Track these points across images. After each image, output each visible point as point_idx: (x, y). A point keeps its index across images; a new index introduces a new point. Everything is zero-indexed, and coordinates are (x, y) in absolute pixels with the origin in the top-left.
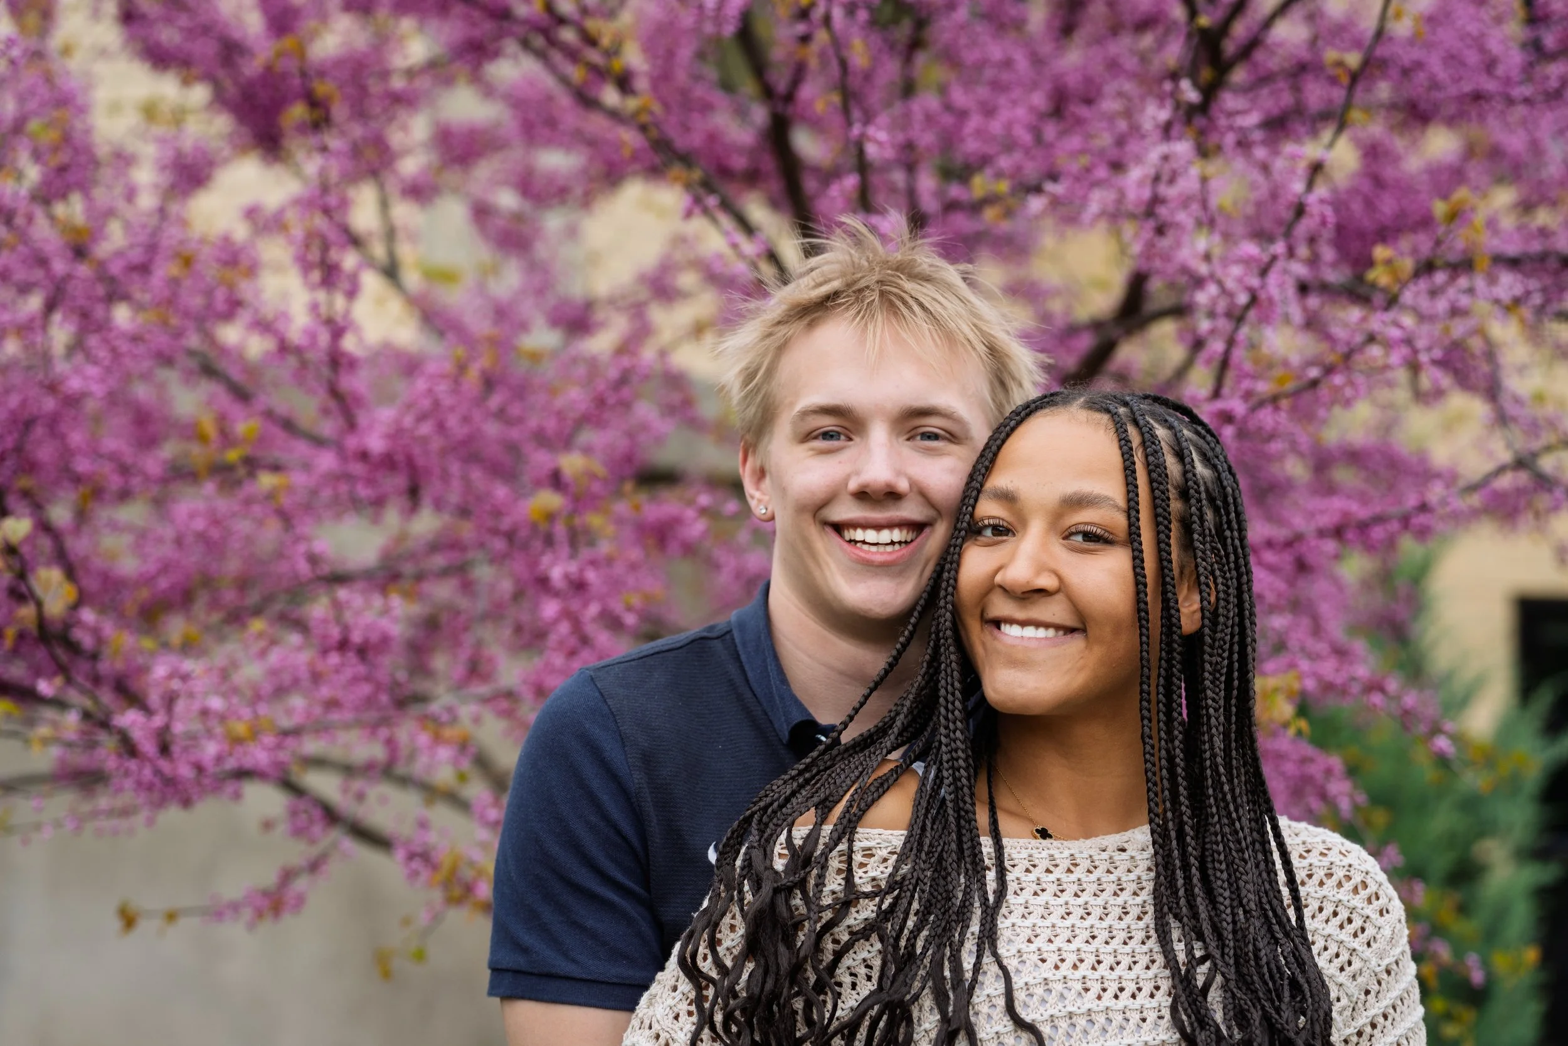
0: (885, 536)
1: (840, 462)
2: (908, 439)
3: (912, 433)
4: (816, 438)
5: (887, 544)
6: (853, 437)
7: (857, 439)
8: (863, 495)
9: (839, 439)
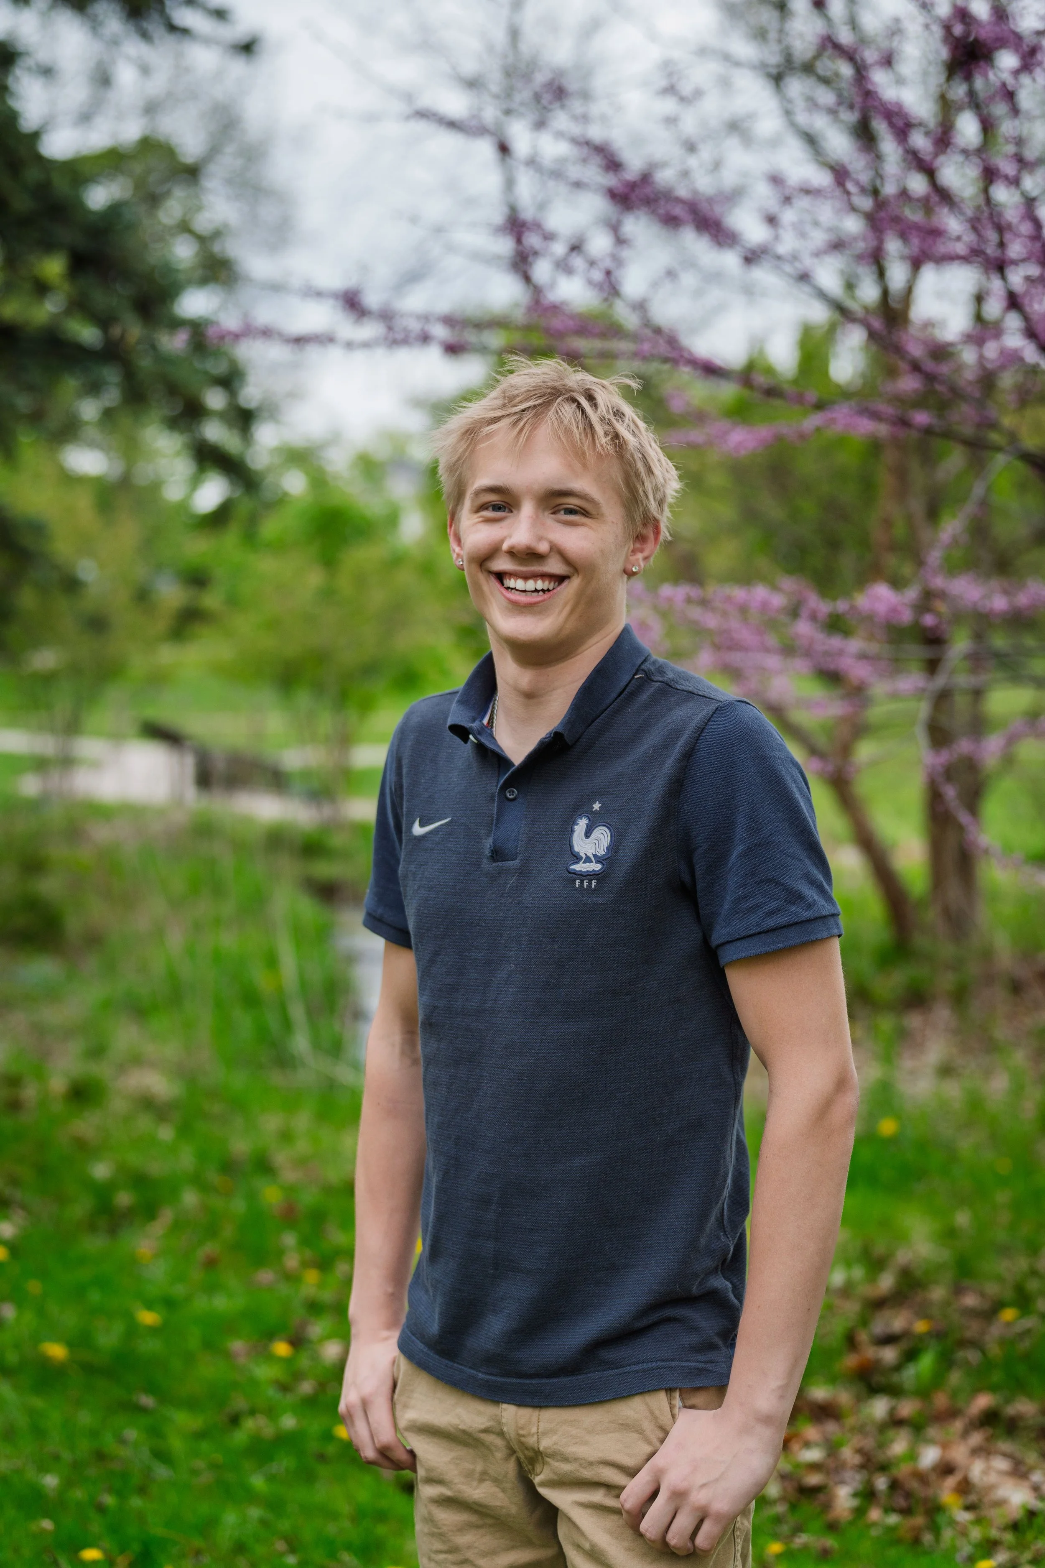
0: (530, 585)
1: (501, 528)
2: (553, 513)
3: (557, 508)
4: (487, 509)
5: (533, 592)
6: (513, 510)
7: (515, 512)
8: (512, 553)
9: (504, 511)
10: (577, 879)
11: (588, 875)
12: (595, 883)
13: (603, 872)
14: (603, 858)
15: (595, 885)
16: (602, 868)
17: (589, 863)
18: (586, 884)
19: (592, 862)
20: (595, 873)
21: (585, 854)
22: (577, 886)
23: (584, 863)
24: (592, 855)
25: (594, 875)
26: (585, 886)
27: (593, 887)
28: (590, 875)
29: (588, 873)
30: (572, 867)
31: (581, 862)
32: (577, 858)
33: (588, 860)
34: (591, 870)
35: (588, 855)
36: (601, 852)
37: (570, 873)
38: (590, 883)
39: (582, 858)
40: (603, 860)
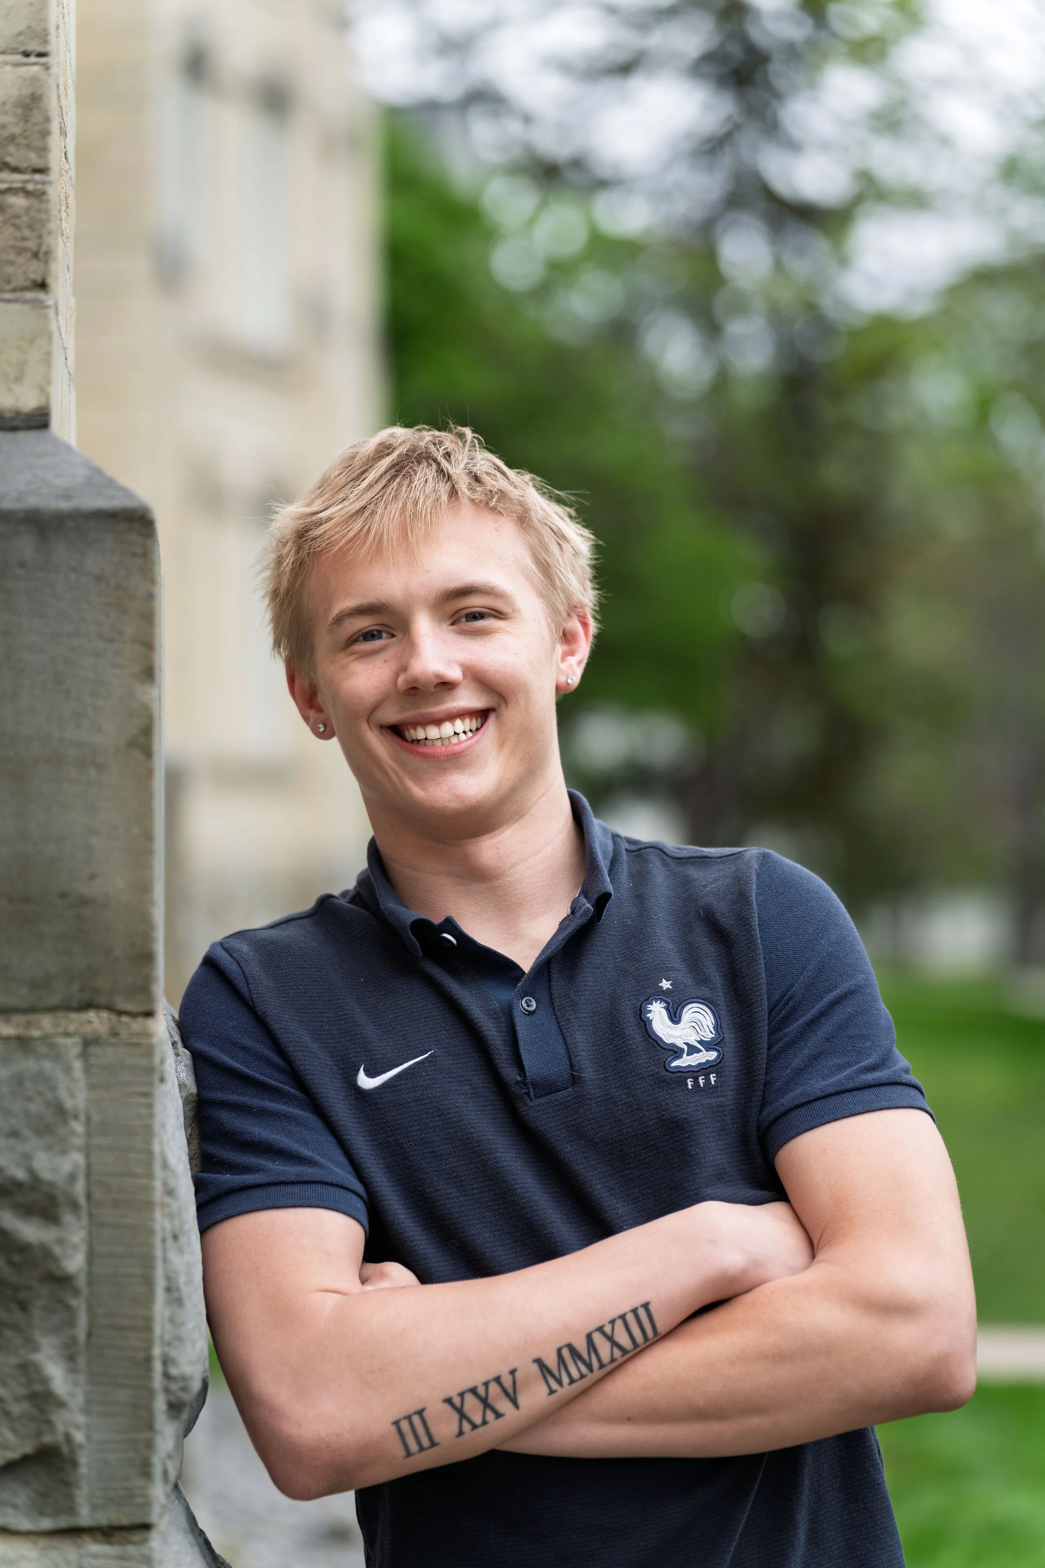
10: (689, 1078)
11: (702, 1069)
12: (714, 1077)
13: (722, 1060)
14: (714, 1043)
15: (715, 1081)
16: (718, 1057)
17: (698, 1053)
18: (701, 1082)
19: (700, 1051)
20: (711, 1064)
21: (685, 1043)
22: (690, 1087)
23: (688, 1055)
24: (696, 1042)
25: (710, 1067)
26: (702, 1085)
27: (713, 1083)
28: (705, 1069)
29: (702, 1067)
30: (674, 1064)
31: (685, 1055)
32: (676, 1052)
33: (692, 1050)
34: (704, 1061)
35: (690, 1043)
36: (709, 1035)
37: (674, 1073)
38: (707, 1079)
39: (682, 1050)
40: (716, 1045)
